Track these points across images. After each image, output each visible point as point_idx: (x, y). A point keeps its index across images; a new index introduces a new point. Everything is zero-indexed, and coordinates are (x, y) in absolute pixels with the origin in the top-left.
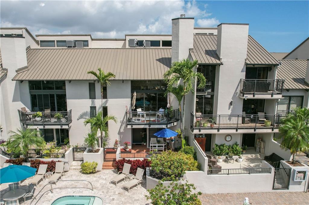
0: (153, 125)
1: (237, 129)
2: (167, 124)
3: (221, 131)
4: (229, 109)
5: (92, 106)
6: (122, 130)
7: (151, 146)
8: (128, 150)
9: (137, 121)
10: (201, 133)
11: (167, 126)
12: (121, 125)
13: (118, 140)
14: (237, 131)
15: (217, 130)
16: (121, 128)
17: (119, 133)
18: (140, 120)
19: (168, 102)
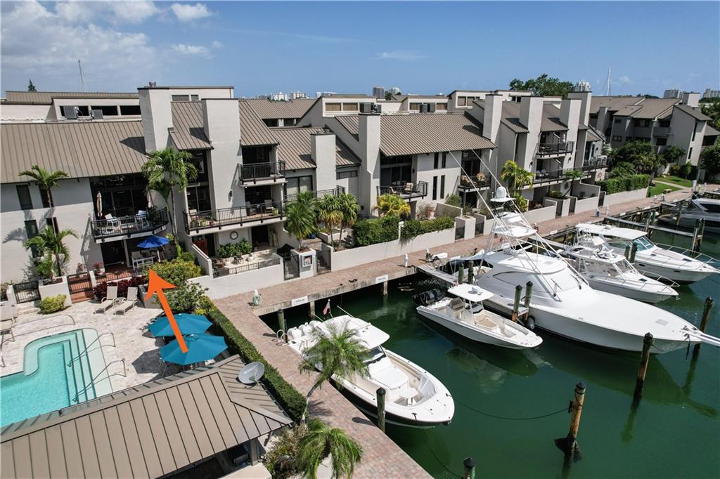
0: (134, 233)
1: (241, 223)
2: (153, 230)
3: (224, 229)
4: (230, 200)
5: (28, 220)
6: (86, 249)
7: (135, 264)
8: (101, 274)
9: (107, 233)
10: (198, 234)
11: (153, 233)
12: (84, 242)
13: (81, 263)
14: (241, 225)
15: (218, 228)
16: (83, 245)
17: (83, 253)
18: (111, 230)
19: (150, 200)
